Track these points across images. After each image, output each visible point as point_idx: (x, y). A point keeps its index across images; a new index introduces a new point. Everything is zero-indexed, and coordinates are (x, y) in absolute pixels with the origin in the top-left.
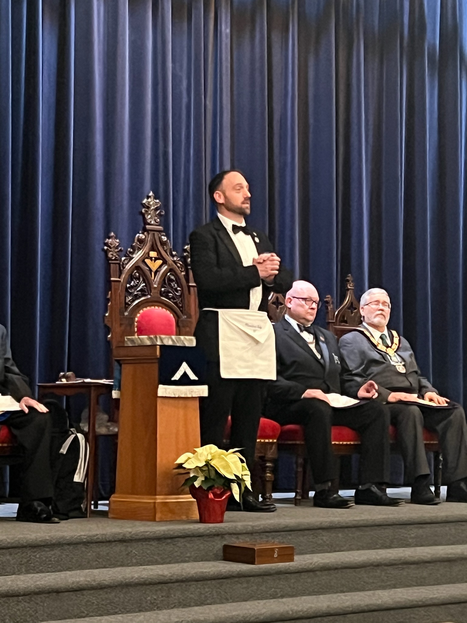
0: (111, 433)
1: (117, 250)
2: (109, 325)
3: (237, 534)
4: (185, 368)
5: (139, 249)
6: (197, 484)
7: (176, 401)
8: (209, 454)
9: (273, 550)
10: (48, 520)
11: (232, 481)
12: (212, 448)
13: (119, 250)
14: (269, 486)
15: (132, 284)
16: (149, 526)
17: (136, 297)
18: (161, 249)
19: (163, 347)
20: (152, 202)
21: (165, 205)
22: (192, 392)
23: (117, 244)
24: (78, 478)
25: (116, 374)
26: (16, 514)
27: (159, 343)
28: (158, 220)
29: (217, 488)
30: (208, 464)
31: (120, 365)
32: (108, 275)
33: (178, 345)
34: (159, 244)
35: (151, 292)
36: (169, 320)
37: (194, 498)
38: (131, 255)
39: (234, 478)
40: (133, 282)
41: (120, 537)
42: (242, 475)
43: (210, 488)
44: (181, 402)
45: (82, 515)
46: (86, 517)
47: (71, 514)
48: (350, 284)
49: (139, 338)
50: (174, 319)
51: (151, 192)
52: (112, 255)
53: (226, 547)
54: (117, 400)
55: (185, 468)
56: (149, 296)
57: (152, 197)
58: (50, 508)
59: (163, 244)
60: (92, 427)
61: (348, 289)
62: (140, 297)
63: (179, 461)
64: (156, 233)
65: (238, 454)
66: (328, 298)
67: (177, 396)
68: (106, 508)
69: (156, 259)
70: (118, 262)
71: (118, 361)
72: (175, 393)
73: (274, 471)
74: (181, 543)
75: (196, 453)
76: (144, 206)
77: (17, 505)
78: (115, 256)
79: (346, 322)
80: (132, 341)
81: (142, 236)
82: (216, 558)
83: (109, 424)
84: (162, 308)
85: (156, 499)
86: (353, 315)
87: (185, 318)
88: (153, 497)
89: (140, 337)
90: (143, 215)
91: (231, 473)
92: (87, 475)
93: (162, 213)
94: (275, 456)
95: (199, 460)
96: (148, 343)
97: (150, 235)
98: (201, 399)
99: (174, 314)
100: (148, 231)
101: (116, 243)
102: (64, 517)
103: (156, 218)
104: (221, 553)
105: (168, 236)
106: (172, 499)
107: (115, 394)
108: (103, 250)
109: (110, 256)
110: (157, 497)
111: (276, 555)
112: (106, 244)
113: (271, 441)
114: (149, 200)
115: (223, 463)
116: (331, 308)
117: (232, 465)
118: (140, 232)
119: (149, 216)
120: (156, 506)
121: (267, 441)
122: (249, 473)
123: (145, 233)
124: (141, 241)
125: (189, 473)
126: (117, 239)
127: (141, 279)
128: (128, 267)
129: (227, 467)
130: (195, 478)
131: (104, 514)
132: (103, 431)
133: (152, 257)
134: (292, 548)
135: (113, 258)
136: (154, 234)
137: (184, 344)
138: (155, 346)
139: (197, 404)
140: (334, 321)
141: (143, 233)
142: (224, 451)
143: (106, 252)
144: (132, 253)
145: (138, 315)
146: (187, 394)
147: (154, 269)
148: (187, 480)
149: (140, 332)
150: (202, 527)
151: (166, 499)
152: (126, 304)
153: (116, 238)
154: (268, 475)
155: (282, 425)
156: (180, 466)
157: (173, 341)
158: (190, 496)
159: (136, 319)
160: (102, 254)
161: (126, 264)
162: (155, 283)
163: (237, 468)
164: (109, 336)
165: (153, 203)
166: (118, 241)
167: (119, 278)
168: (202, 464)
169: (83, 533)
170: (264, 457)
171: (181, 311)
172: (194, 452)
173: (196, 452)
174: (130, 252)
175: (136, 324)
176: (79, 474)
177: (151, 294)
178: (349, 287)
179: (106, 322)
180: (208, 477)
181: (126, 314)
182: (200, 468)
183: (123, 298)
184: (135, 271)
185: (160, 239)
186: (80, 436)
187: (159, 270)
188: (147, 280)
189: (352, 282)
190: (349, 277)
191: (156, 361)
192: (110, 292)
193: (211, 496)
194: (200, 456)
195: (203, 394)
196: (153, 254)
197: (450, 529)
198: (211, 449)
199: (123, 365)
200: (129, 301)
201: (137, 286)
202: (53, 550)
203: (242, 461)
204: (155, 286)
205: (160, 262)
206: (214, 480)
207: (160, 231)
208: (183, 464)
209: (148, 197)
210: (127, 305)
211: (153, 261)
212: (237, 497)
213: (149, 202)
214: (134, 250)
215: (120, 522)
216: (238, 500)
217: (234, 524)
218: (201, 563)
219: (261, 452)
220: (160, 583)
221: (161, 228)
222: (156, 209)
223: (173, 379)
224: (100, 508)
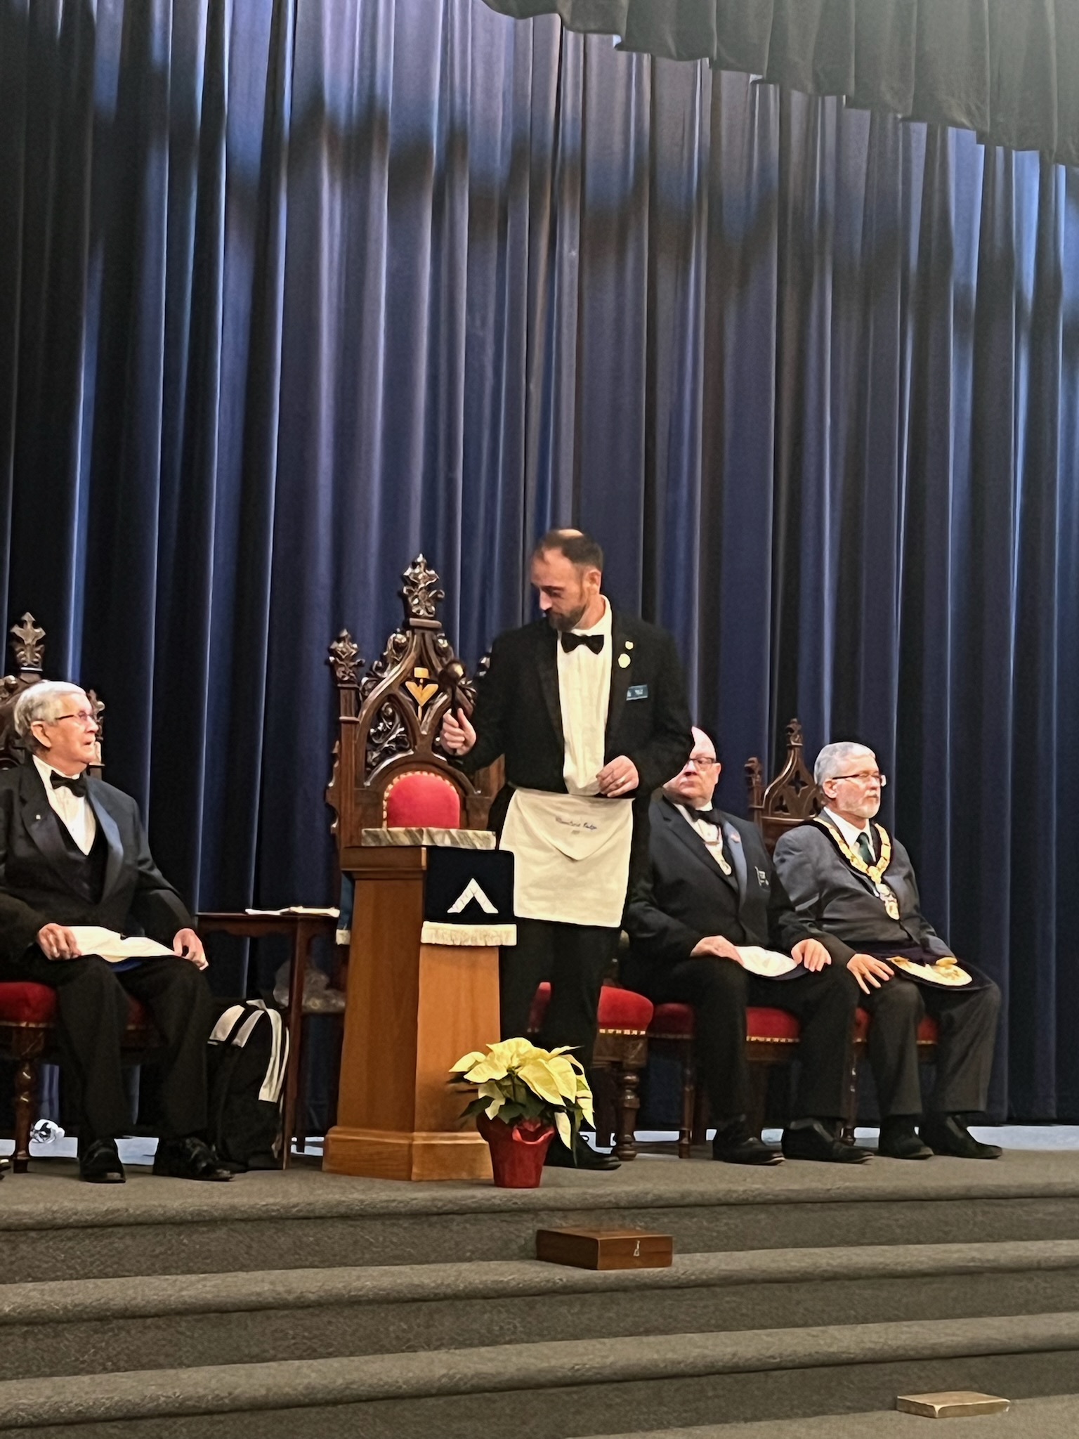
0: (331, 1010)
1: (352, 664)
2: (335, 805)
3: (564, 1210)
4: (473, 890)
5: (395, 663)
6: (490, 1112)
7: (457, 953)
8: (515, 1056)
9: (633, 1242)
10: (208, 1174)
11: (558, 1108)
12: (522, 1045)
13: (356, 663)
14: (630, 1119)
15: (380, 728)
16: (399, 1189)
17: (387, 753)
18: (435, 661)
19: (432, 850)
20: (421, 574)
21: (446, 581)
22: (485, 936)
23: (354, 652)
24: (267, 1093)
25: (345, 896)
26: (153, 1158)
27: (426, 842)
28: (433, 608)
29: (530, 1121)
30: (511, 1075)
31: (353, 881)
32: (335, 709)
33: (462, 846)
34: (433, 655)
35: (415, 743)
36: (448, 799)
37: (484, 1137)
38: (379, 674)
39: (561, 1103)
40: (381, 724)
41: (342, 1210)
42: (577, 1098)
43: (517, 1121)
44: (464, 954)
45: (273, 1164)
46: (282, 1169)
47: (251, 1163)
48: (795, 736)
49: (388, 831)
50: (457, 796)
51: (421, 555)
52: (344, 672)
53: (541, 1234)
54: (345, 948)
55: (468, 1082)
56: (411, 753)
57: (422, 565)
58: (214, 1148)
59: (441, 653)
60: (296, 997)
61: (792, 747)
62: (394, 753)
63: (459, 1067)
64: (428, 634)
65: (571, 1057)
66: (753, 762)
67: (458, 943)
68: (318, 1152)
69: (426, 682)
70: (356, 686)
71: (348, 874)
72: (454, 937)
73: (639, 1090)
74: (456, 1224)
75: (490, 1054)
76: (406, 580)
77: (156, 1140)
78: (349, 675)
79: (785, 809)
80: (376, 837)
81: (401, 638)
82: (523, 1255)
83: (328, 992)
84: (436, 774)
85: (413, 1139)
86: (799, 796)
87: (479, 794)
88: (409, 1135)
89: (390, 829)
90: (404, 599)
91: (555, 1092)
92: (283, 1090)
93: (440, 596)
94: (642, 1063)
95: (495, 1067)
96: (406, 841)
97: (415, 636)
98: (503, 949)
99: (459, 787)
100: (413, 629)
101: (352, 650)
102: (240, 1167)
103: (428, 604)
104: (532, 1245)
105: (449, 637)
106: (443, 1139)
107: (341, 937)
108: (327, 662)
109: (339, 674)
110: (415, 1134)
111: (636, 1254)
112: (333, 652)
113: (635, 1032)
114: (417, 571)
115: (541, 1074)
116: (756, 782)
117: (557, 1078)
118: (398, 630)
119: (416, 601)
120: (414, 1151)
121: (627, 1032)
122: (589, 1094)
123: (408, 633)
124: (399, 648)
125: (476, 1091)
126: (353, 643)
127: (397, 719)
128: (373, 696)
129: (549, 1081)
130: (488, 1101)
131: (314, 1163)
132: (314, 1004)
133: (420, 679)
134: (669, 1239)
135: (346, 678)
136: (423, 635)
137: (474, 845)
138: (417, 847)
139: (495, 958)
140: (763, 807)
141: (403, 633)
142: (544, 1051)
143: (333, 667)
144: (383, 670)
145: (390, 787)
146: (476, 940)
147: (422, 702)
148: (472, 1104)
149: (393, 821)
150: (498, 1195)
151: (433, 1138)
152: (368, 765)
153: (353, 640)
154: (629, 1097)
155: (656, 1003)
156: (460, 1077)
157: (452, 837)
158: (478, 1134)
159: (386, 795)
160: (326, 669)
161: (370, 690)
162: (424, 729)
163: (568, 1083)
164: (334, 825)
165: (424, 577)
166: (355, 646)
167: (357, 716)
168: (500, 1075)
169: (271, 1200)
170: (620, 1063)
171: (472, 782)
172: (487, 1051)
173: (491, 1051)
174: (378, 668)
175: (385, 803)
176: (269, 1086)
177: (416, 747)
178: (793, 743)
179: (329, 799)
180: (513, 1099)
181: (368, 784)
182: (497, 1082)
183: (362, 752)
184: (387, 704)
185: (435, 643)
186: (272, 1013)
187: (431, 702)
188: (407, 722)
189: (799, 732)
190: (794, 725)
191: (420, 876)
192: (337, 743)
193: (517, 1135)
194: (498, 1059)
195: (506, 941)
196: (421, 672)
197: (975, 1213)
198: (518, 1045)
199: (357, 883)
200: (374, 760)
201: (387, 732)
202: (214, 1231)
203: (577, 1071)
204: (424, 733)
205: (433, 688)
206: (523, 1106)
207: (434, 630)
208: (465, 1073)
209: (415, 565)
210: (370, 767)
211: (421, 686)
212: (566, 1139)
213: (416, 576)
214: (386, 665)
215: (344, 1181)
216: (568, 1145)
217: (560, 1190)
218: (493, 1264)
219: (614, 1054)
220: (414, 1300)
221: (436, 623)
222: (429, 588)
223: (450, 911)
224: (309, 1151)
